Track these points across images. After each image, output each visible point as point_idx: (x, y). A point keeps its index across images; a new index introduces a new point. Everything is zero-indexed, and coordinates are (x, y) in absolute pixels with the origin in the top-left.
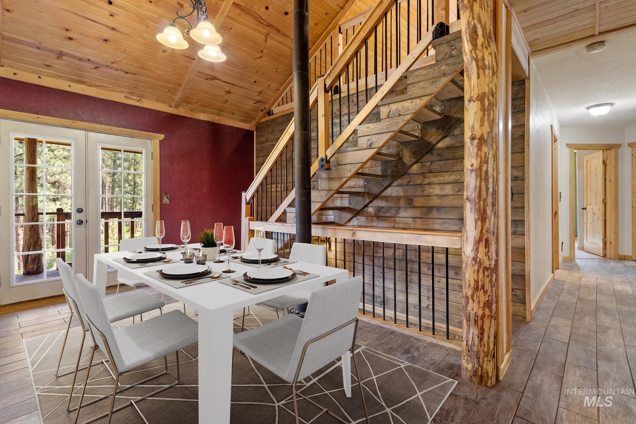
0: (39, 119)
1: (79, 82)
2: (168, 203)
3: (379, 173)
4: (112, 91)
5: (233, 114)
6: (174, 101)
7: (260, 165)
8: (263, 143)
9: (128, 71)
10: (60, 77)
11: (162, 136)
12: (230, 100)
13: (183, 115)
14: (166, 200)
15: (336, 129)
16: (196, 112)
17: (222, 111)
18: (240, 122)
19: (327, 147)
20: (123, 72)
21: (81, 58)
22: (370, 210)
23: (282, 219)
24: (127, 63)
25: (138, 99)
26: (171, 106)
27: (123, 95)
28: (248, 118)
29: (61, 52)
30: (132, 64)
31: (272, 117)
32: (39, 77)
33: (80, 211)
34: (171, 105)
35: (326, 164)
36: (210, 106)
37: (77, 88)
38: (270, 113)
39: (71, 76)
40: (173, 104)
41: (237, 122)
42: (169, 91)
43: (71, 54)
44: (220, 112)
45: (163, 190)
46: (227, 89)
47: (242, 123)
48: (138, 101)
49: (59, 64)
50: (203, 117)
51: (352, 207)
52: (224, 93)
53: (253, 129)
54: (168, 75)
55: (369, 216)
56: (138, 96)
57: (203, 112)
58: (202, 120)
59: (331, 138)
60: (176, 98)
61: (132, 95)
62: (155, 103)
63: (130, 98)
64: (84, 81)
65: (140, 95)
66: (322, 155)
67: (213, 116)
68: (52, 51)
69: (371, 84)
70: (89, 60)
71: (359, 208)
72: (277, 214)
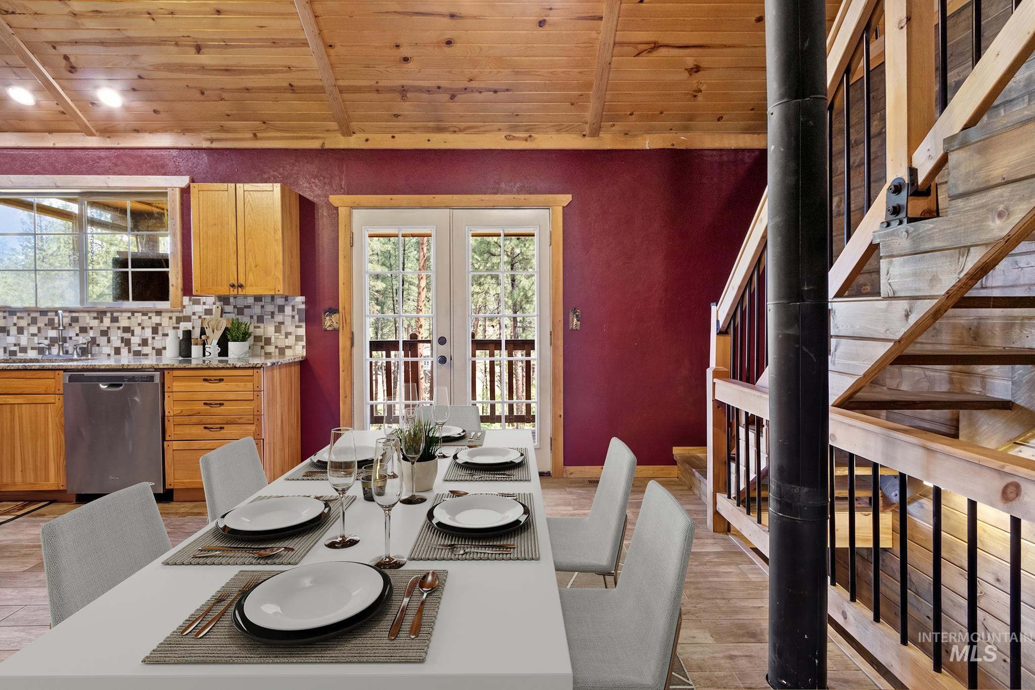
0: (393, 201)
1: (440, 130)
2: (578, 328)
4: (486, 131)
5: (719, 120)
6: (587, 123)
9: (496, 87)
10: (415, 128)
11: (567, 198)
12: (703, 88)
13: (609, 148)
14: (575, 323)
16: (635, 136)
17: (691, 118)
18: (741, 136)
19: (914, 140)
20: (490, 91)
21: (429, 87)
24: (490, 72)
25: (526, 135)
26: (584, 135)
27: (503, 135)
29: (403, 87)
30: (499, 72)
32: (393, 137)
33: (442, 341)
34: (584, 133)
35: (913, 199)
36: (661, 113)
37: (440, 141)
39: (427, 123)
40: (587, 129)
41: (732, 136)
42: (572, 104)
43: (415, 86)
44: (688, 121)
45: (569, 305)
46: (690, 62)
47: (747, 136)
48: (526, 140)
49: (406, 108)
50: (647, 142)
52: (687, 74)
54: (562, 72)
56: (526, 131)
57: (650, 131)
58: (650, 150)
60: (589, 115)
61: (515, 131)
62: (555, 136)
63: (514, 137)
64: (445, 126)
65: (528, 127)
67: (674, 134)
68: (394, 90)
70: (439, 88)
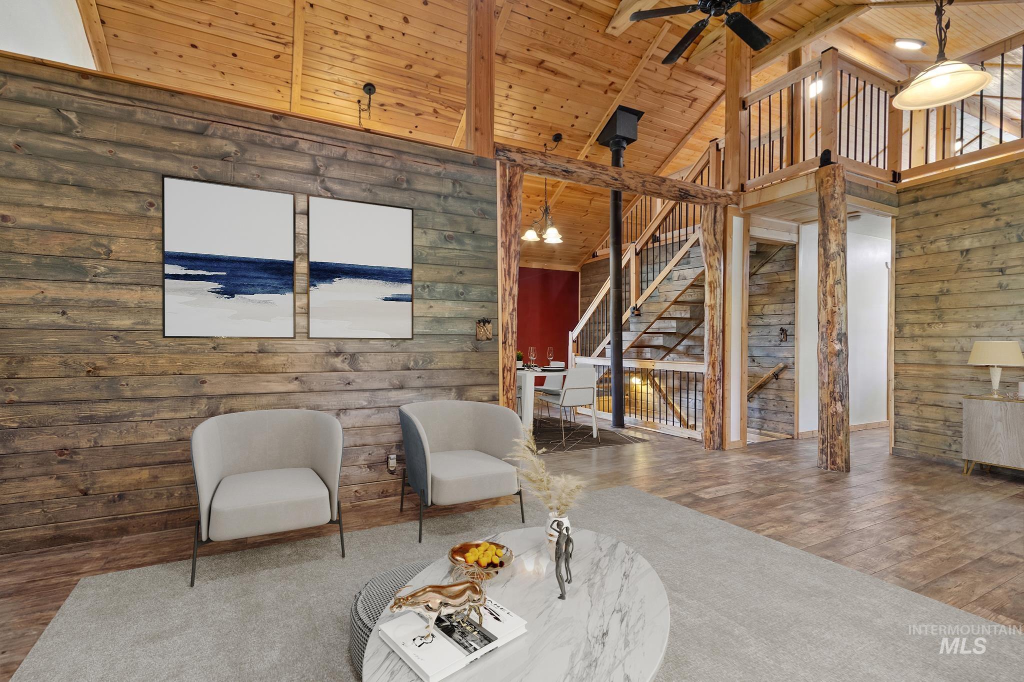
3: (688, 316)
7: (583, 312)
8: (588, 283)
15: (644, 285)
17: (551, 258)
19: (637, 298)
22: (680, 348)
23: (602, 354)
28: (573, 261)
31: (596, 259)
35: (637, 312)
38: (594, 256)
47: (568, 266)
50: (534, 265)
51: (666, 345)
53: (579, 270)
55: (679, 353)
59: (640, 291)
66: (633, 305)
67: (543, 263)
69: (683, 238)
71: (672, 346)
72: (599, 350)
